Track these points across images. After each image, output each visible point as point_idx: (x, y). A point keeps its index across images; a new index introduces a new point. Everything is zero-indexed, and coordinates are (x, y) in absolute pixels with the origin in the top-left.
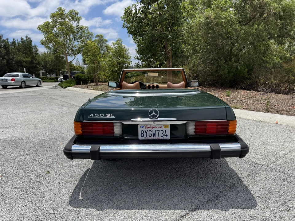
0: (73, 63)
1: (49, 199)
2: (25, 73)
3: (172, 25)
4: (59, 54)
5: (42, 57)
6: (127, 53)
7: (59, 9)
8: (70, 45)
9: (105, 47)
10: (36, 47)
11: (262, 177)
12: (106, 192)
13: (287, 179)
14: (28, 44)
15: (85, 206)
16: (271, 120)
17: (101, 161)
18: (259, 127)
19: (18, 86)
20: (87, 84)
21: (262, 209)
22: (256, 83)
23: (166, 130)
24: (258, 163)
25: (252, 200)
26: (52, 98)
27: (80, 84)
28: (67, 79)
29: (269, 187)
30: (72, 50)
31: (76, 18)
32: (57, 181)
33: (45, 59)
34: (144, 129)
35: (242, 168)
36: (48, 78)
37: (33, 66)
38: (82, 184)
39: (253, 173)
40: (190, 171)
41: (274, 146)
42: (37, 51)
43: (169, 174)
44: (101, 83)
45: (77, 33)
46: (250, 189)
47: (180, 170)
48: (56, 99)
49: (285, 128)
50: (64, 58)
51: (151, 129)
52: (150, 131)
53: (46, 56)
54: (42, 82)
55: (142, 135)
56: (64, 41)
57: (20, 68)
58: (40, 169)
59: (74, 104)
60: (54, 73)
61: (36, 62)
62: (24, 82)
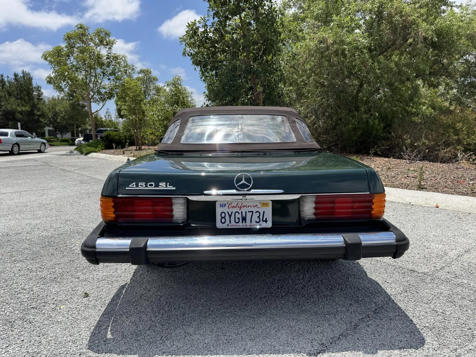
0: (101, 116)
1: (52, 339)
2: (20, 130)
3: (264, 53)
4: (78, 101)
5: (49, 105)
6: (190, 99)
7: (79, 26)
8: (96, 84)
9: (154, 88)
10: (38, 88)
11: (427, 293)
12: (158, 324)
13: (469, 296)
14: (25, 84)
15: (119, 350)
16: (427, 202)
17: (148, 271)
18: (411, 214)
19: (6, 151)
20: (122, 148)
21: (436, 349)
22: (398, 145)
23: (264, 212)
24: (416, 270)
25: (416, 333)
26: (64, 170)
27: (112, 148)
28: (90, 141)
29: (441, 311)
30: (99, 93)
31: (106, 42)
32: (70, 305)
33: (53, 109)
34: (225, 209)
35: (391, 279)
36: (58, 140)
37: (34, 120)
38: (113, 311)
39: (410, 286)
40: (304, 286)
41: (439, 242)
42: (40, 95)
43: (268, 290)
44: (147, 147)
45: (108, 66)
46: (410, 315)
47: (286, 285)
48: (71, 172)
49: (451, 214)
50: (85, 107)
51: (237, 209)
52: (237, 214)
53: (55, 104)
54: (47, 145)
55: (223, 220)
56: (86, 78)
57: (10, 123)
58: (38, 285)
59: (101, 178)
60: (68, 132)
61: (38, 113)
62: (17, 144)
